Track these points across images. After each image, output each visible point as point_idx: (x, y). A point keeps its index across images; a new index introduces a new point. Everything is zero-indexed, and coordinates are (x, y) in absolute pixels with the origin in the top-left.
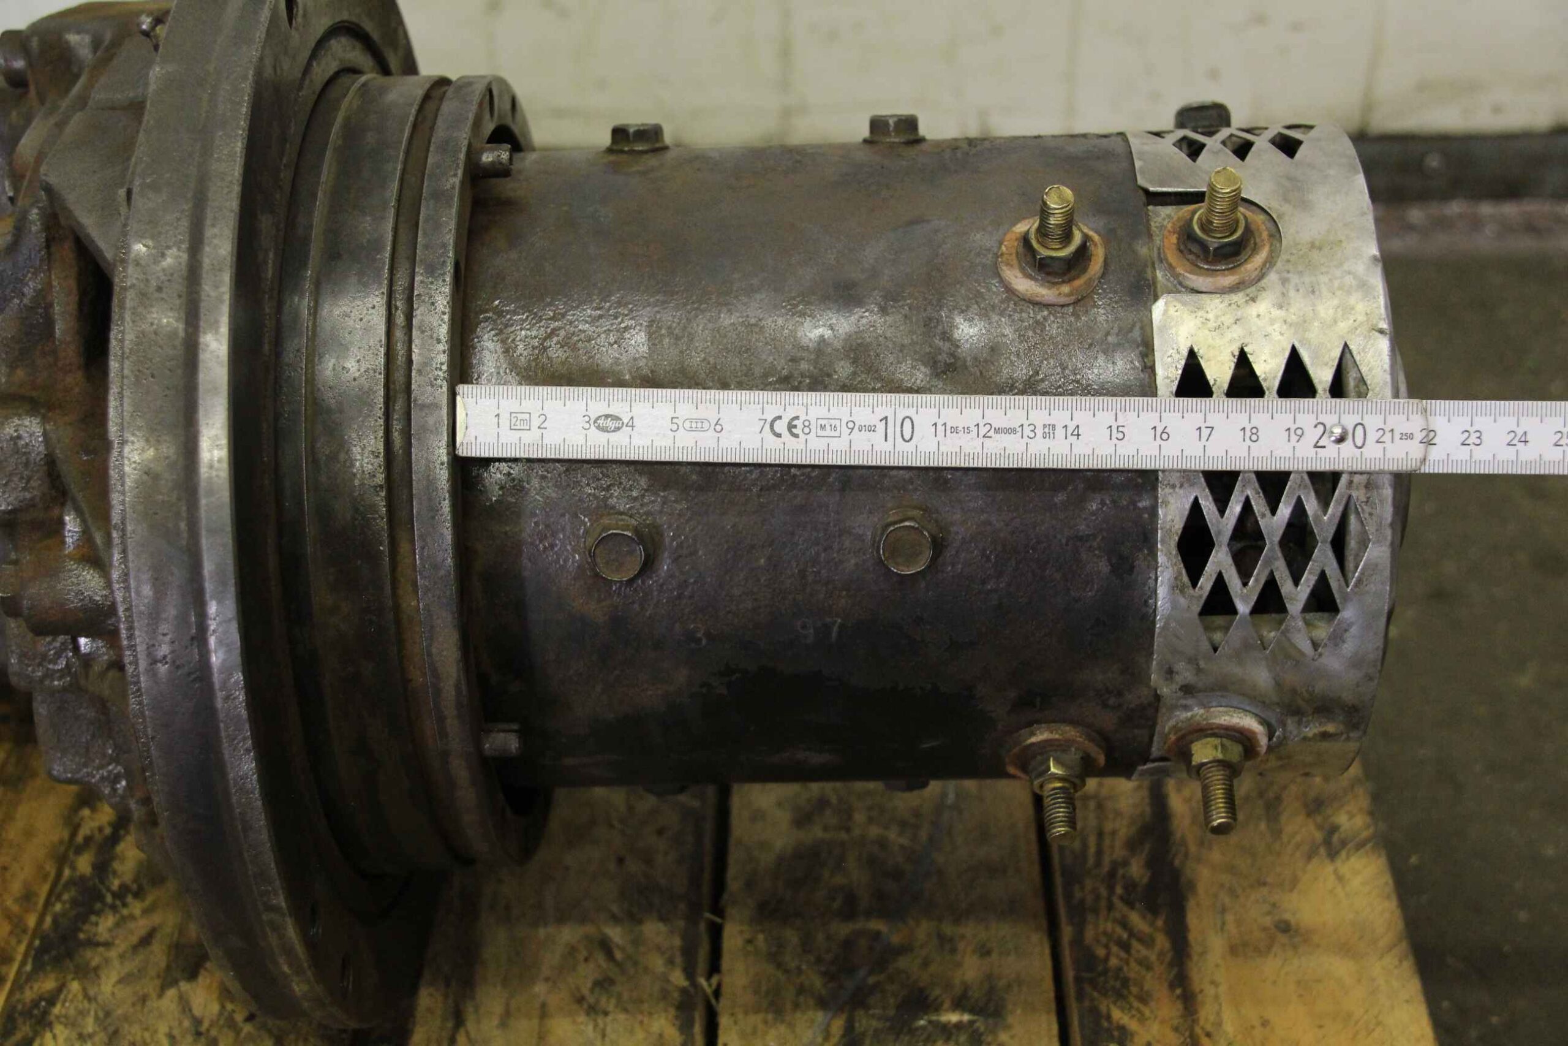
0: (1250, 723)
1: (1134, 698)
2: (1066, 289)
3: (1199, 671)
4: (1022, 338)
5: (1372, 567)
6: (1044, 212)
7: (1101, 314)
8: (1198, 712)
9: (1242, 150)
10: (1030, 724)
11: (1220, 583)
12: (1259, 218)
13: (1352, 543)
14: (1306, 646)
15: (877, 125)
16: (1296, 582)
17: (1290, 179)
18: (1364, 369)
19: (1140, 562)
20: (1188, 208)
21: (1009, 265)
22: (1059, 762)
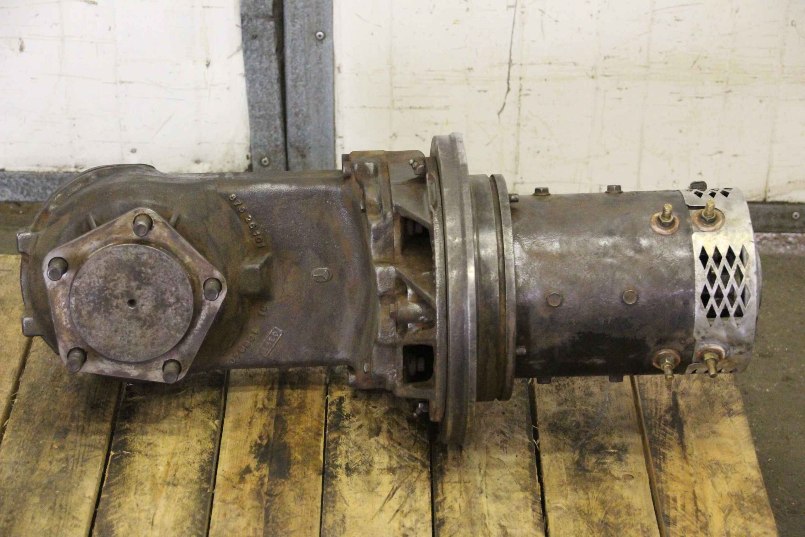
0: (720, 348)
1: (688, 341)
2: (669, 231)
3: (707, 332)
4: (658, 243)
5: (752, 303)
6: (664, 211)
7: (679, 237)
8: (706, 345)
9: (713, 195)
10: (660, 349)
11: (712, 307)
12: (719, 213)
13: (746, 296)
14: (735, 325)
15: (610, 188)
16: (732, 306)
17: (727, 203)
18: (748, 251)
19: (691, 302)
20: (699, 211)
21: (654, 224)
22: (668, 360)
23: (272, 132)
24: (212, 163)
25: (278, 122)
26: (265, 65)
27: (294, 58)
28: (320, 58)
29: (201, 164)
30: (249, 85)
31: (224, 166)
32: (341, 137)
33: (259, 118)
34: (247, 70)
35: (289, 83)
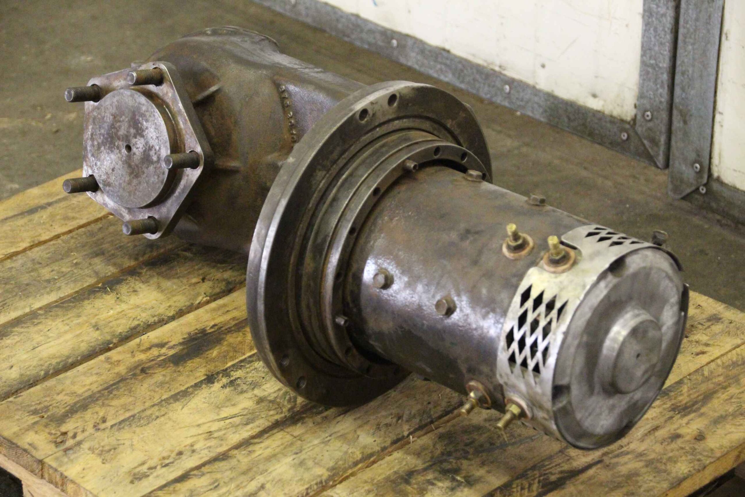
0: (522, 403)
1: (494, 381)
3: (508, 379)
5: (550, 364)
8: (511, 394)
10: (471, 380)
11: (514, 353)
13: (547, 355)
16: (532, 360)
18: (569, 308)
23: (658, 86)
24: (605, 101)
25: (665, 77)
26: (662, 10)
27: (687, 10)
28: (710, 16)
29: (597, 100)
30: (644, 28)
31: (614, 108)
32: (721, 113)
33: (648, 66)
34: (644, 11)
35: (680, 37)
